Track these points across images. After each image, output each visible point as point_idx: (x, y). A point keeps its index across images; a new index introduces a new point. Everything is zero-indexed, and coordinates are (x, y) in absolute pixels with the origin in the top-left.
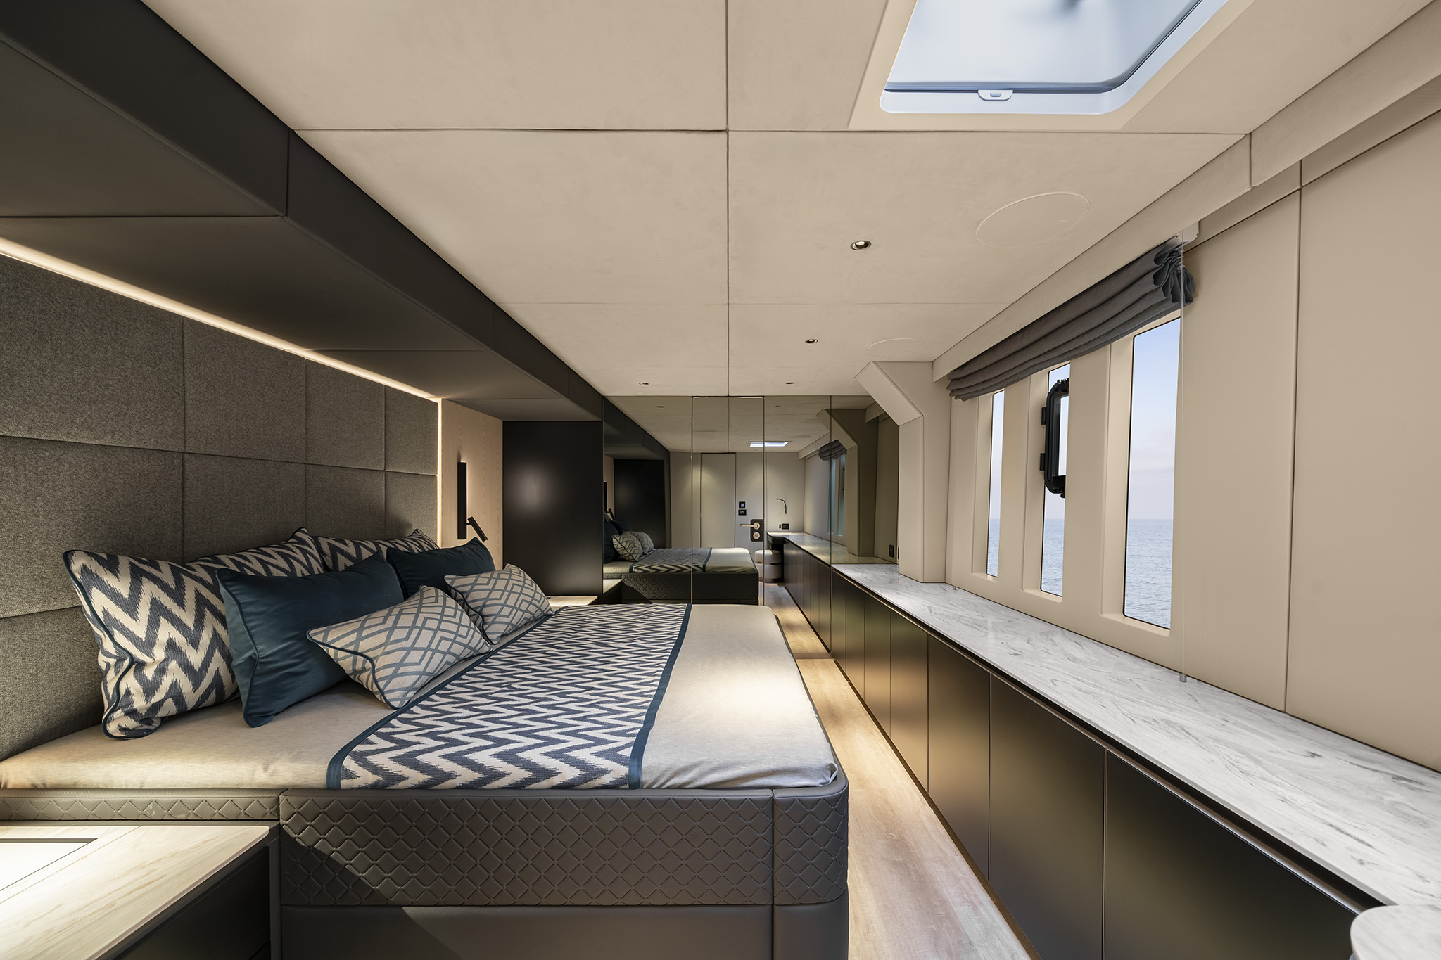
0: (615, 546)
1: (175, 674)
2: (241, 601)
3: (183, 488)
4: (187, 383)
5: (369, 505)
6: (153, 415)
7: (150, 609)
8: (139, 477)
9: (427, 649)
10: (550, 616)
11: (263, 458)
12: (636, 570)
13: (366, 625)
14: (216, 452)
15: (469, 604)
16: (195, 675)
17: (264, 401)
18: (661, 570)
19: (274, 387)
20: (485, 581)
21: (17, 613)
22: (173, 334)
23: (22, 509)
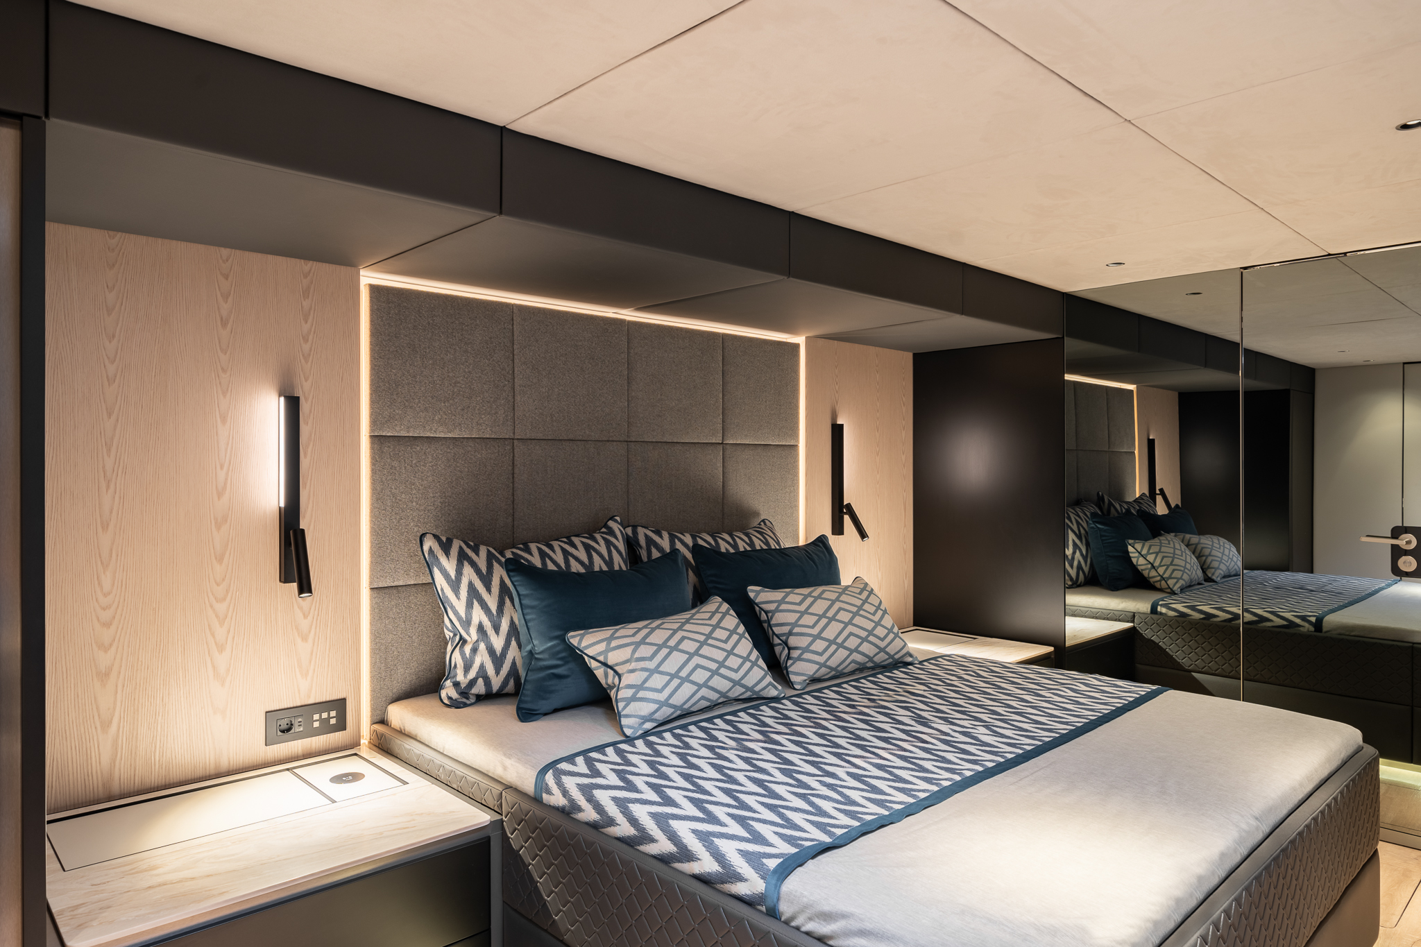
0: (1134, 560)
1: (483, 658)
2: (521, 593)
3: (513, 474)
4: (516, 369)
5: (701, 489)
6: (489, 405)
7: (468, 591)
8: (479, 465)
9: (673, 676)
10: (907, 664)
11: (583, 439)
12: (1164, 610)
13: (616, 635)
14: (540, 436)
15: (773, 628)
16: (498, 661)
17: (584, 376)
18: (1217, 616)
19: (593, 359)
20: (798, 599)
21: (401, 583)
22: (504, 323)
23: (403, 496)
